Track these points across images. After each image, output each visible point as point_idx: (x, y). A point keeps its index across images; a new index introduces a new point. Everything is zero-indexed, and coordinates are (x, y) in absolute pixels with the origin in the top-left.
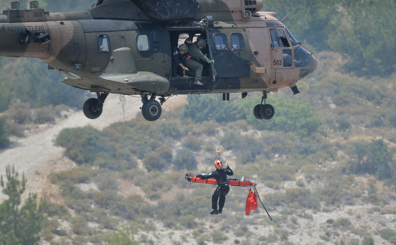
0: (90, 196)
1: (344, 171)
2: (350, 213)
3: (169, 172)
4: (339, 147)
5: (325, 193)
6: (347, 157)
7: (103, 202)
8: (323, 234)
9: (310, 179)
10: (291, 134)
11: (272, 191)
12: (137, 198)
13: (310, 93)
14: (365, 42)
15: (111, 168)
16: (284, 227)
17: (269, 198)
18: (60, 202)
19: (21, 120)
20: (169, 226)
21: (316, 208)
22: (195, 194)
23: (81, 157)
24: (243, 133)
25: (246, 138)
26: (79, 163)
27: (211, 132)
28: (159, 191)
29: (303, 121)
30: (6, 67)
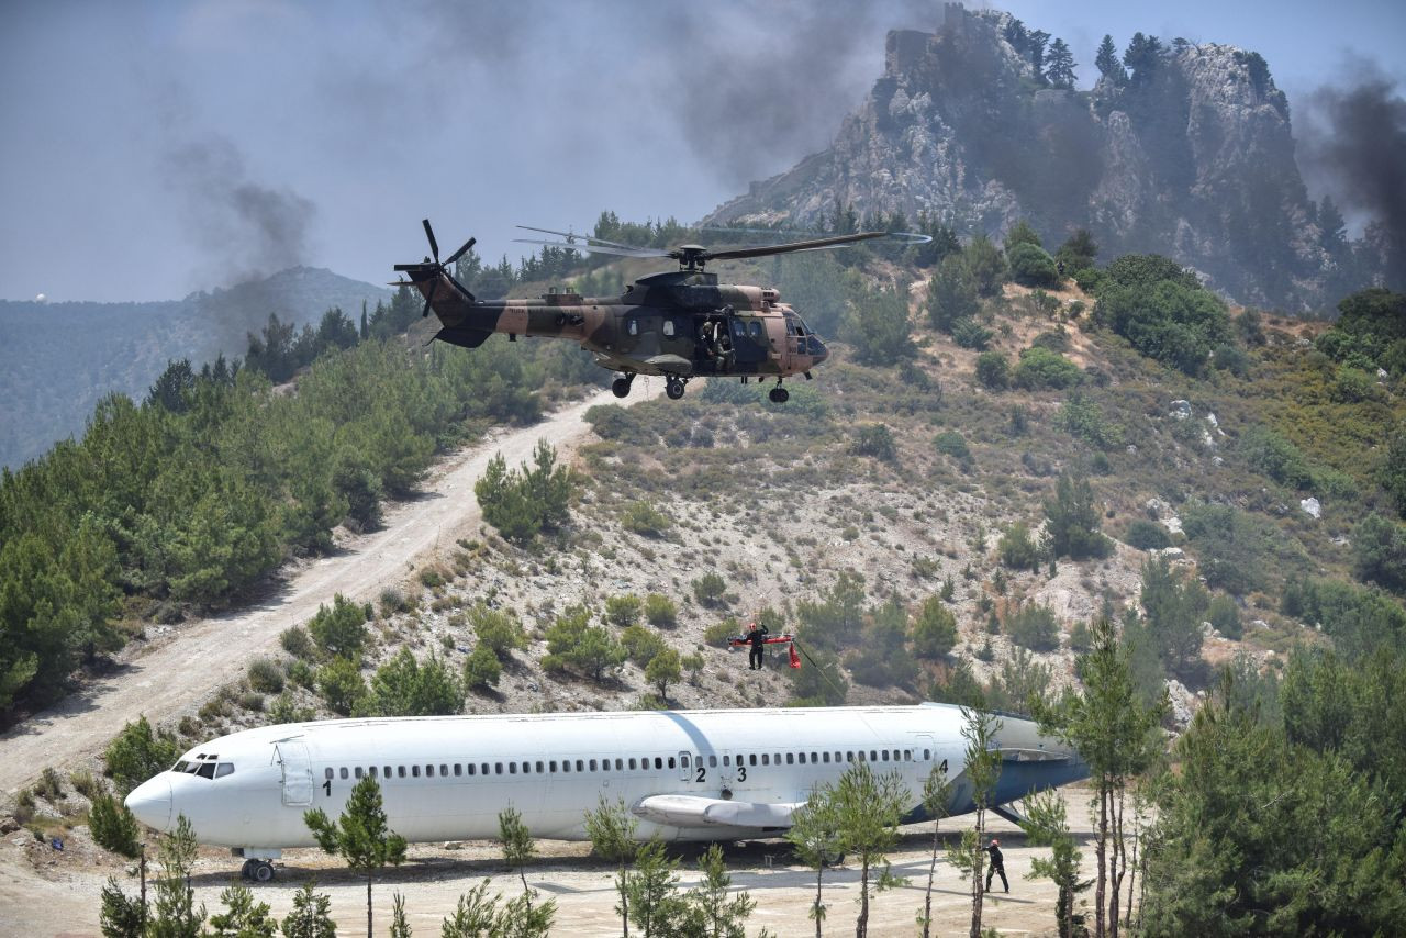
0: (614, 468)
1: (848, 452)
2: (853, 491)
3: (688, 448)
4: (845, 430)
5: (830, 472)
6: (852, 440)
7: (626, 475)
8: (827, 509)
9: (817, 459)
10: (801, 416)
11: (782, 469)
12: (658, 472)
13: (819, 379)
14: (871, 335)
15: (634, 443)
16: (792, 503)
17: (778, 475)
18: (587, 473)
19: (554, 397)
20: (686, 498)
21: (822, 486)
22: (710, 469)
23: (607, 433)
24: (757, 415)
25: (760, 418)
26: (605, 438)
27: (727, 413)
28: (678, 466)
29: (812, 405)
30: (542, 348)
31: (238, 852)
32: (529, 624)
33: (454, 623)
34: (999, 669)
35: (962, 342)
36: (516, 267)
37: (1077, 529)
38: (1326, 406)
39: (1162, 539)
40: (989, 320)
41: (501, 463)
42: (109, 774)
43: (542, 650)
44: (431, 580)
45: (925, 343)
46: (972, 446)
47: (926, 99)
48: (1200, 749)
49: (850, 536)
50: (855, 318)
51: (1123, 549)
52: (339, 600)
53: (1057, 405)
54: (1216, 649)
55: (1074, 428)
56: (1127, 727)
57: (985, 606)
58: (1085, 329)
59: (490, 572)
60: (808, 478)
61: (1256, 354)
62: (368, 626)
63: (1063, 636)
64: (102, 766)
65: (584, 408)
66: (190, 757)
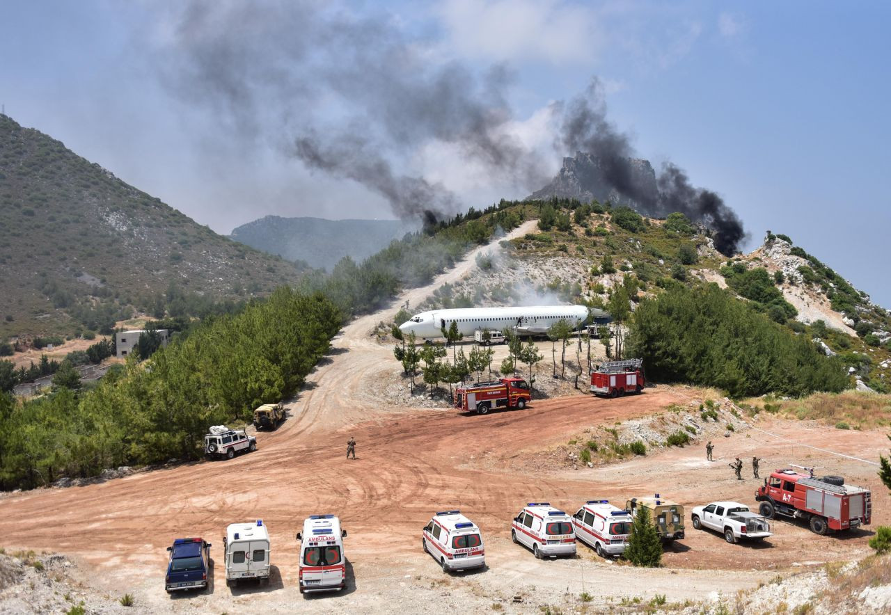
31: (424, 339)
32: (487, 288)
33: (471, 288)
34: (591, 298)
35: (582, 226)
36: (483, 211)
37: (608, 267)
38: (665, 239)
39: (628, 269)
40: (588, 221)
41: (481, 253)
42: (395, 322)
43: (490, 294)
44: (466, 279)
45: (574, 226)
46: (584, 249)
47: (572, 173)
48: (638, 315)
49: (558, 269)
50: (558, 221)
51: (618, 271)
52: (446, 283)
53: (603, 240)
54: (641, 294)
55: (607, 245)
56: (622, 310)
57: (588, 284)
58: (609, 223)
59: (479, 277)
60: (548, 256)
61: (648, 228)
62: (452, 289)
63: (606, 291)
64: (393, 320)
65: (498, 241)
66: (414, 318)
